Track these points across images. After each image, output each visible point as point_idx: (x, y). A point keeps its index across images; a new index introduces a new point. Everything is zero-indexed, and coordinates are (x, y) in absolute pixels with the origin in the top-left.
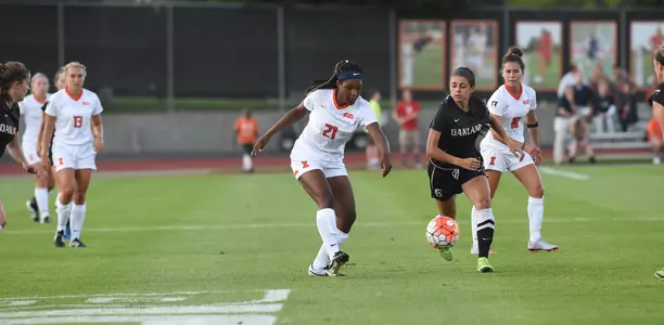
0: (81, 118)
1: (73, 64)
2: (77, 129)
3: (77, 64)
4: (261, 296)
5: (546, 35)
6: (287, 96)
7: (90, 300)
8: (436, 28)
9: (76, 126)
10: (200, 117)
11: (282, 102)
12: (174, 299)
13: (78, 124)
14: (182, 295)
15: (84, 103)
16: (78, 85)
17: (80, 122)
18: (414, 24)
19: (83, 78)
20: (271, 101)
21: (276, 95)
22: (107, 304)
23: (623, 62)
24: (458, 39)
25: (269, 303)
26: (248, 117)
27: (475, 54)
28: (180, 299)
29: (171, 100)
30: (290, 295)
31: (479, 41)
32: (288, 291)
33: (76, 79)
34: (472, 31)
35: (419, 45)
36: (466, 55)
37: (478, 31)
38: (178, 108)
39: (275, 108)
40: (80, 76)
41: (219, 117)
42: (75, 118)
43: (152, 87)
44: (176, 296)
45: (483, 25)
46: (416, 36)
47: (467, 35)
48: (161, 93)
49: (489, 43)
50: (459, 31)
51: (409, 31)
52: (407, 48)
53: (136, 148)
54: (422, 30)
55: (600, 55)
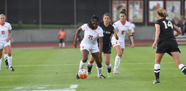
0: (4, 31)
1: (2, 15)
2: (3, 35)
3: (3, 15)
4: (69, 87)
5: (158, 5)
6: (77, 24)
7: (15, 88)
8: (124, 3)
9: (2, 34)
10: (50, 31)
11: (75, 26)
12: (42, 88)
13: (3, 33)
14: (44, 87)
15: (5, 27)
16: (3, 21)
17: (4, 32)
18: (117, 2)
19: (5, 19)
20: (72, 26)
21: (73, 24)
22: (20, 89)
23: (183, 13)
24: (131, 6)
25: (71, 89)
26: (63, 31)
27: (136, 11)
28: (44, 88)
29: (40, 26)
30: (78, 86)
31: (137, 7)
32: (78, 85)
33: (3, 19)
34: (135, 3)
35: (118, 8)
36: (133, 11)
37: (137, 4)
38: (42, 28)
39: (74, 28)
40: (4, 18)
41: (56, 31)
42: (2, 31)
43: (35, 21)
44: (42, 87)
45: (139, 2)
46: (118, 5)
47: (133, 5)
48: (37, 23)
49: (140, 8)
50: (131, 4)
51: (116, 3)
52: (115, 9)
53: (30, 40)
54: (119, 3)
55: (175, 11)
